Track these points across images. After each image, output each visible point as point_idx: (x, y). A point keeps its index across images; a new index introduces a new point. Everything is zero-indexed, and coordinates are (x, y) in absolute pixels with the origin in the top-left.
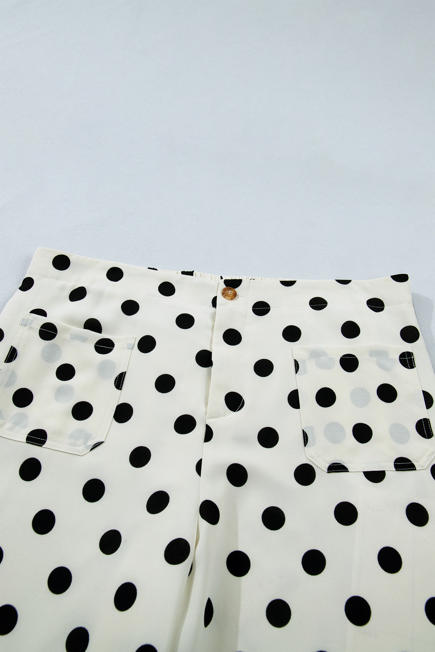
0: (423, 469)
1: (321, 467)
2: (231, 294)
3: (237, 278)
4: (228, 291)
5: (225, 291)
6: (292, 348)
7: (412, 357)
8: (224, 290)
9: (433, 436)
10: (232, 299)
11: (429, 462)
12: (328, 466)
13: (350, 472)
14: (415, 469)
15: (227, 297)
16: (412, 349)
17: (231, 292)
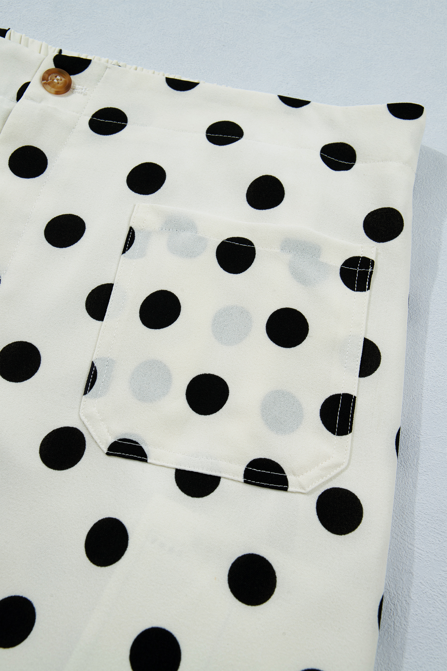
0: (301, 493)
1: (98, 441)
2: (58, 83)
3: (83, 56)
4: (54, 75)
5: (49, 75)
6: (135, 205)
7: (370, 270)
8: (49, 72)
9: (351, 431)
10: (57, 93)
11: (321, 481)
12: (111, 440)
13: (150, 463)
14: (286, 489)
15: (49, 87)
16: (377, 254)
17: (61, 80)
